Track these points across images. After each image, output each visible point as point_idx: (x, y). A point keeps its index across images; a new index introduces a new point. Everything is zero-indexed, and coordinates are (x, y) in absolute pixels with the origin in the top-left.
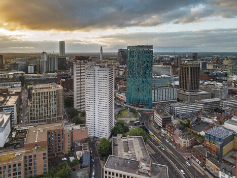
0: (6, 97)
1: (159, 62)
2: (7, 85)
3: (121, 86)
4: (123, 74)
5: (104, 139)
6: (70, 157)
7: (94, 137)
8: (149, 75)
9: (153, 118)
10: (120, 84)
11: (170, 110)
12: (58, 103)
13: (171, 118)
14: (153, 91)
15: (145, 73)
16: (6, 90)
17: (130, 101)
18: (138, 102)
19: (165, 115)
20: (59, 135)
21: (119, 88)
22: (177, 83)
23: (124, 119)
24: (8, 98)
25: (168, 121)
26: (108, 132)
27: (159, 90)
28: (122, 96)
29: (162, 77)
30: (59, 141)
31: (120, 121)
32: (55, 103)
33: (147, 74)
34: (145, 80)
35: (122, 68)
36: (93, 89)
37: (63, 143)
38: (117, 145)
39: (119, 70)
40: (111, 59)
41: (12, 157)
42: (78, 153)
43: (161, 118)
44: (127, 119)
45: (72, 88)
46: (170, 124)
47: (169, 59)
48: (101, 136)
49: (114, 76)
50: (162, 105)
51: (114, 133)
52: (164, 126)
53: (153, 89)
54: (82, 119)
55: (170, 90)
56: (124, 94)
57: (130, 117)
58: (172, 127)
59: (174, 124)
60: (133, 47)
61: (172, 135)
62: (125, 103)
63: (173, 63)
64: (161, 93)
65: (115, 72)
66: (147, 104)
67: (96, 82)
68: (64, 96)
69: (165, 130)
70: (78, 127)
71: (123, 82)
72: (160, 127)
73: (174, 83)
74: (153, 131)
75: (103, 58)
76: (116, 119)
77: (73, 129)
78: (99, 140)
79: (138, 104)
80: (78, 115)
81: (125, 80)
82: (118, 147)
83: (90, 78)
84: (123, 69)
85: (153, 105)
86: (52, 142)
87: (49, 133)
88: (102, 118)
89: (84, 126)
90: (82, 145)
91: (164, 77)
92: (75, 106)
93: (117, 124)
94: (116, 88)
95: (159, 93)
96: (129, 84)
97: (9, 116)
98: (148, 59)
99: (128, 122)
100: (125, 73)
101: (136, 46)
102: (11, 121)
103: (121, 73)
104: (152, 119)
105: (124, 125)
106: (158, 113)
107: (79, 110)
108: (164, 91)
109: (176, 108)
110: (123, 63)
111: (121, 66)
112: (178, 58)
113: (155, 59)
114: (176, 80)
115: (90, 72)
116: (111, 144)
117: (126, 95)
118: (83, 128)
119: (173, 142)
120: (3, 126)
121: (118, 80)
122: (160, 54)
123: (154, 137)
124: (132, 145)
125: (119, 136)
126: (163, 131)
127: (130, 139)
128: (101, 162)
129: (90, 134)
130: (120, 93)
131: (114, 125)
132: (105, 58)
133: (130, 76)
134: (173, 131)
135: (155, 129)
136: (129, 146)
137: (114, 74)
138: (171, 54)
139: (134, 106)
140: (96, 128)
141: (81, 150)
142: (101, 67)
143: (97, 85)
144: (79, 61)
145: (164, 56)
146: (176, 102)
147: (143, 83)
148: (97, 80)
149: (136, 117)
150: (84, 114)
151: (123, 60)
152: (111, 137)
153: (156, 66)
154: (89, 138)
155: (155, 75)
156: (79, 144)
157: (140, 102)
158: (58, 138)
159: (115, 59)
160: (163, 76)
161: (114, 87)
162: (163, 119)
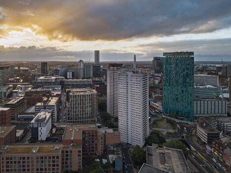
0: (49, 98)
1: (202, 71)
2: (50, 88)
3: (157, 95)
4: (159, 83)
5: (138, 147)
6: (103, 160)
7: (127, 143)
8: (190, 85)
9: (196, 132)
10: (155, 93)
11: (218, 125)
12: (92, 106)
13: (219, 134)
14: (195, 102)
15: (184, 82)
16: (49, 92)
17: (166, 111)
18: (177, 113)
19: (211, 130)
20: (93, 136)
21: (154, 96)
22: (227, 95)
23: (160, 129)
24: (50, 99)
25: (215, 137)
26: (142, 140)
27: (202, 102)
28: (158, 105)
29: (206, 88)
30: (93, 142)
31: (155, 131)
32: (90, 106)
33: (188, 83)
34: (185, 89)
35: (157, 76)
36: (126, 94)
37: (96, 145)
38: (152, 155)
39: (154, 79)
40: (146, 68)
41: (52, 149)
42: (110, 156)
43: (205, 132)
44: (164, 130)
45: (106, 94)
46: (217, 141)
47: (215, 69)
48: (135, 144)
49: (148, 85)
50: (207, 118)
51: (148, 141)
52: (210, 143)
53: (195, 100)
54: (115, 124)
55: (217, 102)
56: (160, 103)
57: (167, 128)
58: (220, 144)
59: (224, 142)
60: (170, 53)
61: (220, 154)
62: (161, 113)
63: (220, 73)
64: (206, 104)
65: (150, 80)
66: (189, 116)
67: (129, 88)
68: (98, 100)
69: (211, 147)
70: (111, 131)
71: (159, 91)
72: (204, 143)
73: (222, 95)
74: (195, 147)
75: (137, 67)
76: (150, 128)
77: (106, 132)
78: (132, 148)
79: (177, 115)
80: (111, 120)
81: (162, 89)
82: (153, 157)
83: (123, 83)
84: (158, 78)
85: (196, 118)
86: (86, 141)
87: (84, 132)
88: (135, 125)
89: (117, 130)
90: (115, 149)
91: (209, 88)
92: (108, 111)
93: (152, 133)
94: (150, 96)
95: (202, 104)
96: (165, 93)
97: (50, 114)
98: (188, 66)
99: (164, 133)
100: (160, 81)
101: (174, 53)
102: (52, 119)
103: (157, 82)
104: (194, 133)
105: (160, 135)
106: (202, 126)
107: (112, 115)
108: (209, 103)
109: (226, 124)
110: (158, 72)
111: (156, 75)
112: (227, 67)
113: (197, 68)
114: (225, 92)
115: (122, 77)
116: (145, 152)
117: (162, 105)
118: (116, 132)
119: (223, 163)
120: (45, 122)
121: (153, 88)
122: (203, 62)
123: (197, 153)
124: (170, 157)
125: (154, 146)
126: (208, 148)
127: (166, 151)
128: (134, 169)
129: (123, 139)
130: (156, 102)
131: (148, 134)
132: (139, 66)
133: (167, 84)
134: (223, 150)
135: (197, 144)
136: (166, 158)
137: (148, 83)
138: (218, 63)
139: (173, 117)
140: (130, 134)
141: (114, 154)
142: (134, 72)
143: (129, 90)
144: (112, 68)
145: (208, 65)
146: (225, 117)
147: (182, 92)
148: (129, 86)
149: (174, 129)
150: (117, 119)
151: (158, 68)
152: (145, 146)
153: (199, 75)
154: (122, 144)
155: (197, 85)
156: (112, 148)
157: (180, 114)
158: (92, 139)
159: (150, 68)
160: (208, 86)
161: (148, 96)
162: (208, 134)
